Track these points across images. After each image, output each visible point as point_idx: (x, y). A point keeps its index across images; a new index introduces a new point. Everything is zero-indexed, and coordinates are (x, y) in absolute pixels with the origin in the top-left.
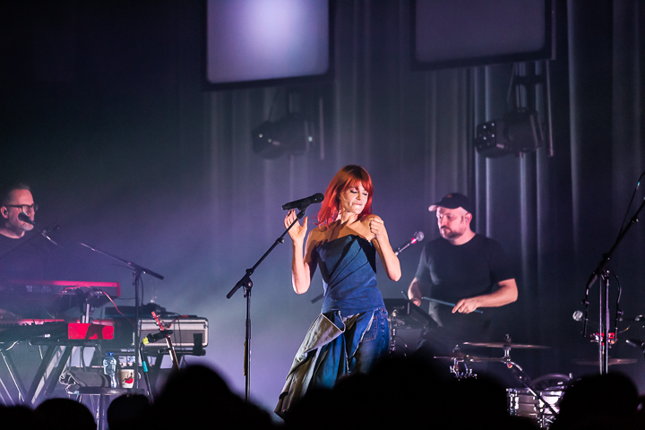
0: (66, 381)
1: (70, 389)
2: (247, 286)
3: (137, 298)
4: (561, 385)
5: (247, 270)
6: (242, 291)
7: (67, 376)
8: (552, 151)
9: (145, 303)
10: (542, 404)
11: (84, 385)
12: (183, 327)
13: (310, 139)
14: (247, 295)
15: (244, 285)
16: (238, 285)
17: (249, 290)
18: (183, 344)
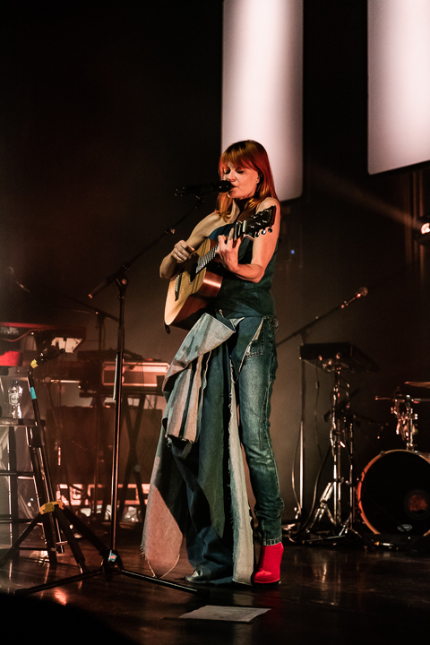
12: (147, 369)
18: (145, 385)
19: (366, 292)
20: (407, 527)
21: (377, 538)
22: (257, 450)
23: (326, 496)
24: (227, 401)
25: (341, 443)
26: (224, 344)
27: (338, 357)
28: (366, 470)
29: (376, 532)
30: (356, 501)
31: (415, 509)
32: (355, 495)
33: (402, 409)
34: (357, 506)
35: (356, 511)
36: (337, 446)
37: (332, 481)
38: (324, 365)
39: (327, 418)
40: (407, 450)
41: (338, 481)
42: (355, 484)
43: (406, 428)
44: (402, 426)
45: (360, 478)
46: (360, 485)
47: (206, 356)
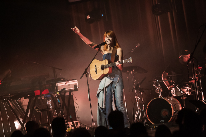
0: (36, 108)
1: (38, 111)
2: (86, 74)
3: (55, 77)
4: (187, 85)
5: (86, 69)
6: (85, 76)
7: (36, 107)
8: (176, 10)
9: (58, 78)
10: (182, 92)
11: (42, 109)
12: (70, 83)
13: (102, 15)
14: (87, 77)
15: (85, 74)
16: (84, 74)
17: (87, 75)
18: (71, 89)
19: (139, 45)
20: (163, 121)
21: (154, 126)
22: (120, 107)
23: (136, 115)
24: (112, 97)
25: (139, 98)
26: (110, 84)
27: (134, 71)
28: (148, 105)
29: (154, 124)
30: (146, 116)
31: (165, 115)
32: (145, 114)
33: (156, 84)
34: (147, 117)
35: (147, 118)
36: (137, 99)
37: (138, 110)
38: (130, 74)
39: (133, 91)
40: (160, 98)
41: (139, 110)
42: (145, 110)
43: (158, 90)
44: (157, 90)
45: (147, 108)
46: (147, 110)
47: (106, 87)
